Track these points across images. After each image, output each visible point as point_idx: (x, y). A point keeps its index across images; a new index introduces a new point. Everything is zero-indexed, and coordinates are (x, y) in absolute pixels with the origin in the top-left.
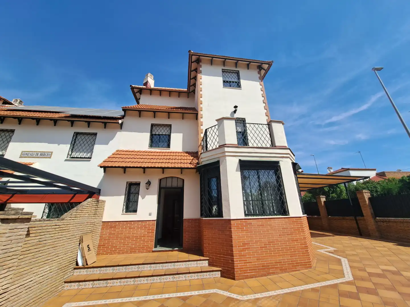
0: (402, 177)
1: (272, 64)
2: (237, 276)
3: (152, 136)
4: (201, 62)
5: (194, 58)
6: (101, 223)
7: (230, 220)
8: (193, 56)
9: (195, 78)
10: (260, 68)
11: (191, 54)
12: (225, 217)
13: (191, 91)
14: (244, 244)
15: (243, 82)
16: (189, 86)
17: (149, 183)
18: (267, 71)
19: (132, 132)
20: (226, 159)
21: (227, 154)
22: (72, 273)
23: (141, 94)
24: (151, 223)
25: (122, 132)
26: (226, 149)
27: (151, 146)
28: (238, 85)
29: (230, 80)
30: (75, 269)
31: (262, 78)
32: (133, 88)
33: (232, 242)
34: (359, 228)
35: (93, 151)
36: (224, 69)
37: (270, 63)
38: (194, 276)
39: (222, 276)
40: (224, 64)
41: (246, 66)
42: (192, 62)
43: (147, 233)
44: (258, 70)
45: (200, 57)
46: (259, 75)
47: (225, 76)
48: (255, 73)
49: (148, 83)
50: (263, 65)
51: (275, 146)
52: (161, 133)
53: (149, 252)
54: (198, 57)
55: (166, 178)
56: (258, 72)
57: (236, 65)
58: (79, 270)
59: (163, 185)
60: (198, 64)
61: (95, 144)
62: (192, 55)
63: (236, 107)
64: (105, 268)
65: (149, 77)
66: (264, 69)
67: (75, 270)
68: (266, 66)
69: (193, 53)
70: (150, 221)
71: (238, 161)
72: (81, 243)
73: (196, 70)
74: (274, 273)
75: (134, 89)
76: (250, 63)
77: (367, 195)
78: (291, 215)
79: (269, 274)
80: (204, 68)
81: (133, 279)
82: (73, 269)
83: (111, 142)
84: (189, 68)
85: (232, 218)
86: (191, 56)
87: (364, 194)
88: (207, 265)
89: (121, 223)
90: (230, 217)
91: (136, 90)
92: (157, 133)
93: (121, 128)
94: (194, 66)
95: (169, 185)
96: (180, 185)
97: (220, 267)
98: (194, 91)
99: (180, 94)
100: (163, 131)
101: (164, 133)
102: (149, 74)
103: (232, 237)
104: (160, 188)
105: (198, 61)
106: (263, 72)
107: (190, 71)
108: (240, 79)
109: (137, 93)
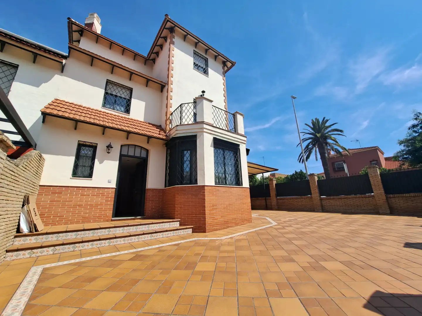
0: (287, 176)
1: (234, 65)
2: (208, 230)
3: (106, 93)
4: (174, 33)
5: (169, 25)
6: (38, 186)
7: (204, 186)
8: (169, 23)
9: (161, 47)
10: (224, 64)
11: (167, 19)
12: (200, 183)
13: (150, 59)
14: (213, 206)
15: (210, 71)
16: (151, 52)
17: (109, 147)
18: (229, 69)
19: (79, 81)
20: (203, 135)
21: (205, 130)
22: (12, 243)
23: (81, 35)
24: (110, 191)
25: (63, 77)
26: (205, 126)
27: (104, 105)
28: (205, 72)
29: (199, 64)
30: (16, 237)
31: (224, 73)
32: (71, 23)
33: (205, 203)
34: (266, 204)
35: (11, 90)
36: (195, 51)
37: (234, 64)
38: (171, 234)
39: (193, 232)
40: (196, 45)
41: (214, 57)
42: (164, 28)
43: (105, 201)
44: (223, 65)
45: (176, 27)
46: (223, 70)
47: (196, 58)
48: (220, 66)
49: (94, 26)
50: (228, 62)
51: (238, 133)
52: (119, 95)
53: (107, 221)
54: (173, 25)
55: (129, 145)
56: (223, 67)
57: (206, 51)
58: (23, 238)
59: (125, 152)
60: (171, 34)
61: (14, 80)
62: (168, 21)
63: (203, 92)
64: (64, 234)
65: (95, 19)
66: (227, 67)
67: (16, 239)
68: (229, 64)
69: (169, 19)
70: (110, 188)
71: (212, 138)
72: (27, 204)
73: (165, 38)
74: (231, 227)
75: (73, 25)
76: (218, 56)
77: (275, 182)
78: (244, 186)
79: (228, 227)
80: (177, 40)
81: (108, 241)
82: (13, 237)
83: (43, 84)
84: (159, 32)
85: (206, 184)
86: (166, 21)
87: (273, 181)
88: (179, 225)
89: (69, 189)
90: (205, 184)
91: (74, 28)
92: (114, 93)
93: (62, 71)
94: (165, 32)
95: (131, 153)
96: (144, 155)
97: (191, 225)
98: (154, 61)
99: (135, 56)
100: (121, 93)
101: (123, 96)
102: (96, 15)
103: (205, 200)
104: (121, 156)
105: (172, 30)
106: (226, 68)
107: (159, 36)
108: (208, 67)
109: (75, 31)
